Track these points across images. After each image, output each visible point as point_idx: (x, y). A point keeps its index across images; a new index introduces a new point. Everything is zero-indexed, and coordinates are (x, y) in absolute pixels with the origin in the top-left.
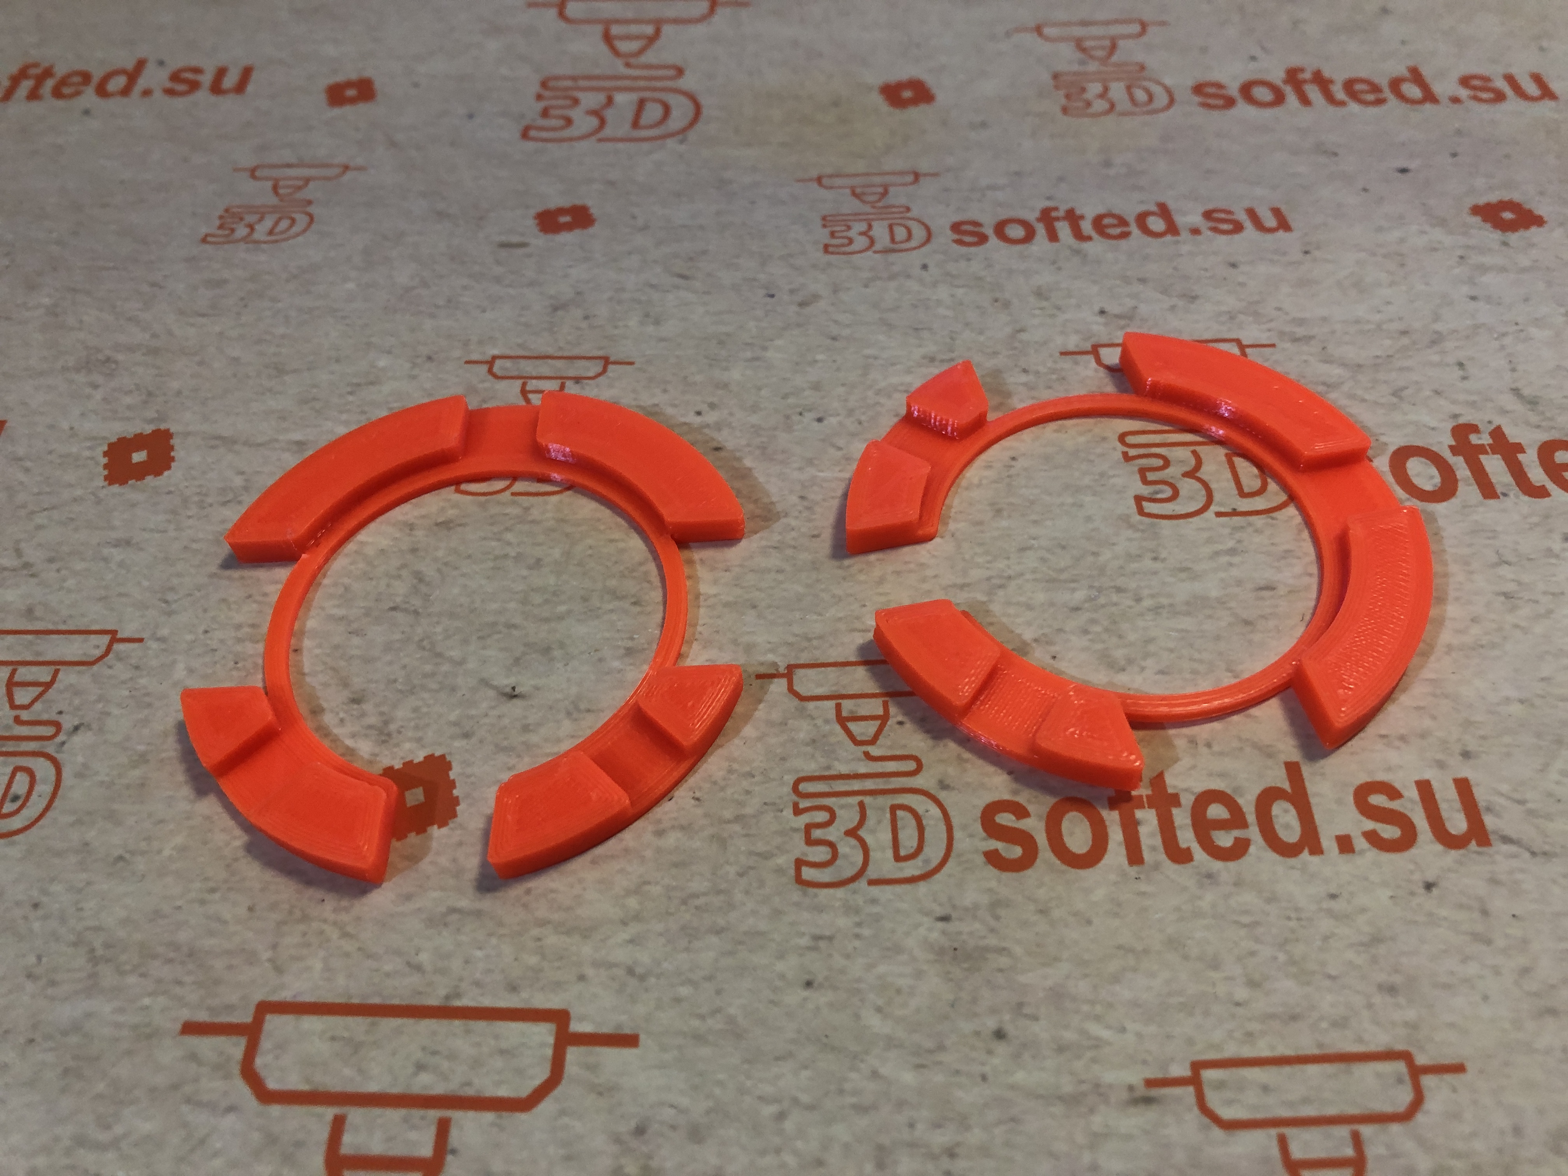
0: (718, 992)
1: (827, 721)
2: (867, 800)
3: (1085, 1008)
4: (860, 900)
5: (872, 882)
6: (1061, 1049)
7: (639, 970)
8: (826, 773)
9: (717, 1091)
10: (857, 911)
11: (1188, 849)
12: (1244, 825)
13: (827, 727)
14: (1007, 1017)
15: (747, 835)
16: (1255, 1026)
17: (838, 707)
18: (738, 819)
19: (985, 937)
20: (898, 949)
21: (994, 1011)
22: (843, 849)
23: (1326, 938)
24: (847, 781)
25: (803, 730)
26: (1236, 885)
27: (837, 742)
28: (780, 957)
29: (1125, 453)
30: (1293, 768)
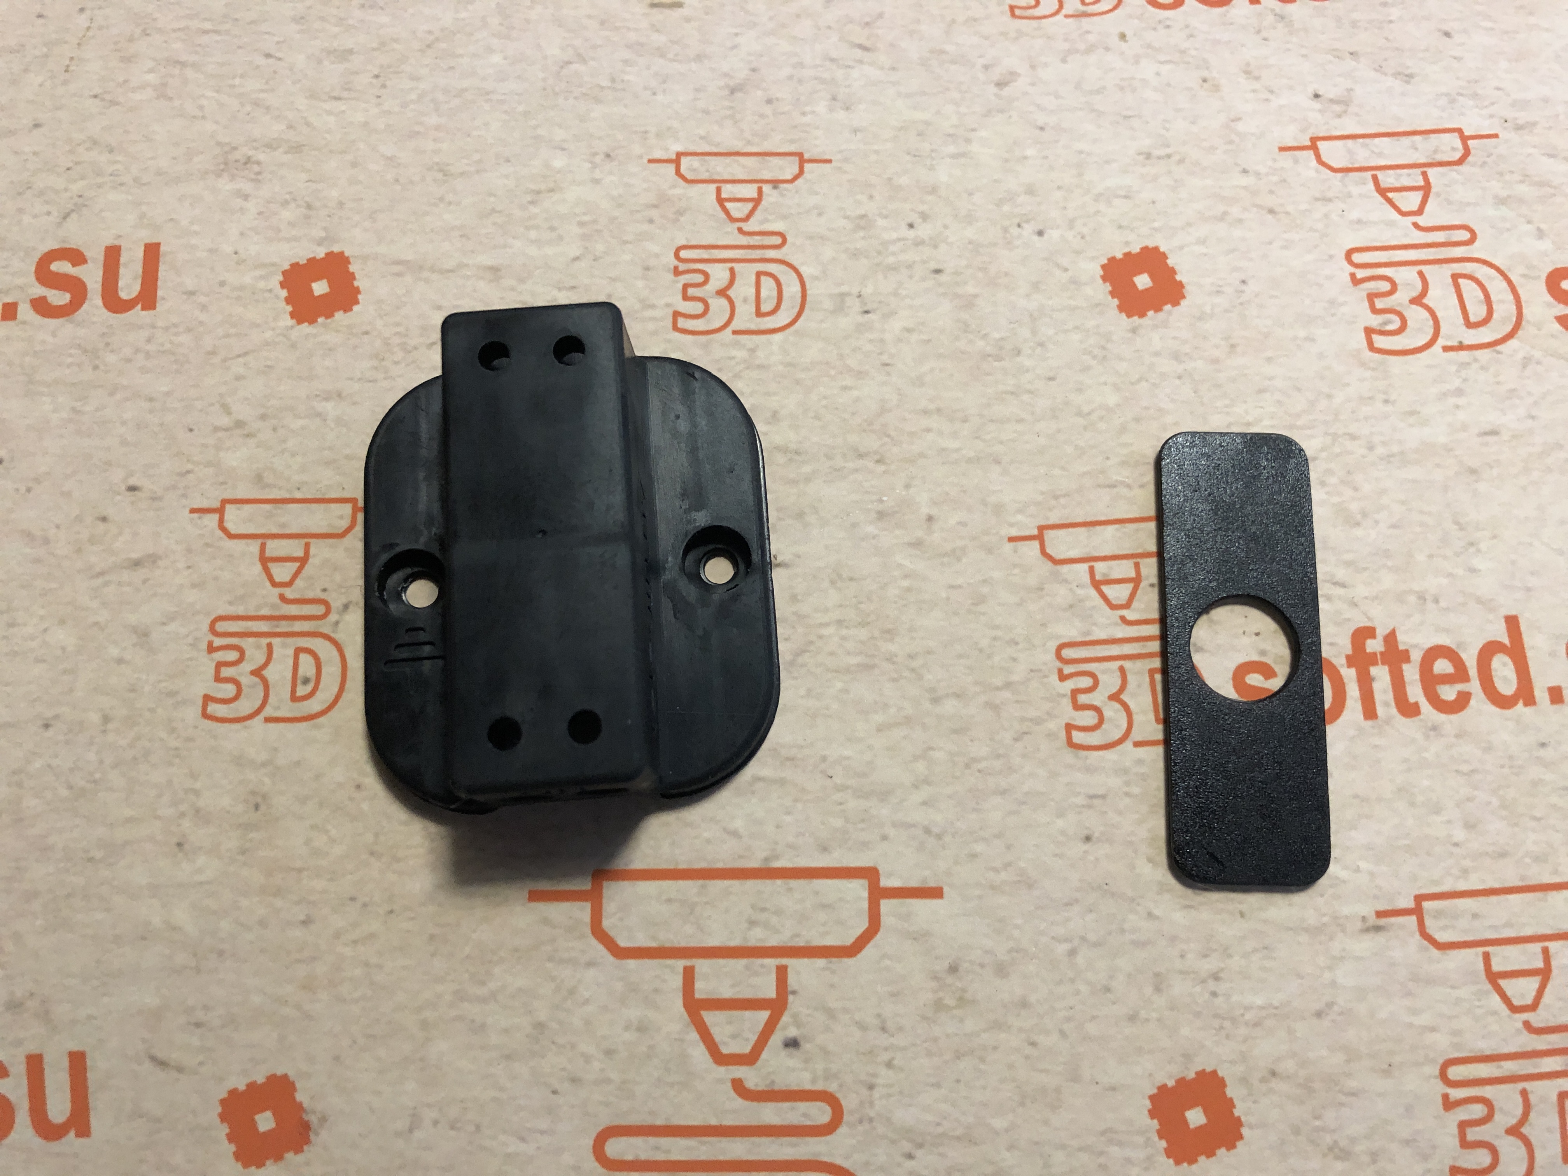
0: (1009, 847)
1: (1082, 586)
2: (1127, 664)
4: (1127, 761)
5: (1137, 744)
7: (935, 830)
8: (1088, 639)
9: (1016, 933)
11: (1416, 704)
12: (1465, 678)
13: (1081, 593)
15: (1017, 702)
16: (1467, 863)
17: (1092, 570)
18: (1008, 685)
22: (1107, 713)
23: (1534, 784)
25: (1061, 594)
26: (1457, 736)
27: (1094, 607)
28: (1061, 814)
29: (1353, 276)
30: (1512, 622)
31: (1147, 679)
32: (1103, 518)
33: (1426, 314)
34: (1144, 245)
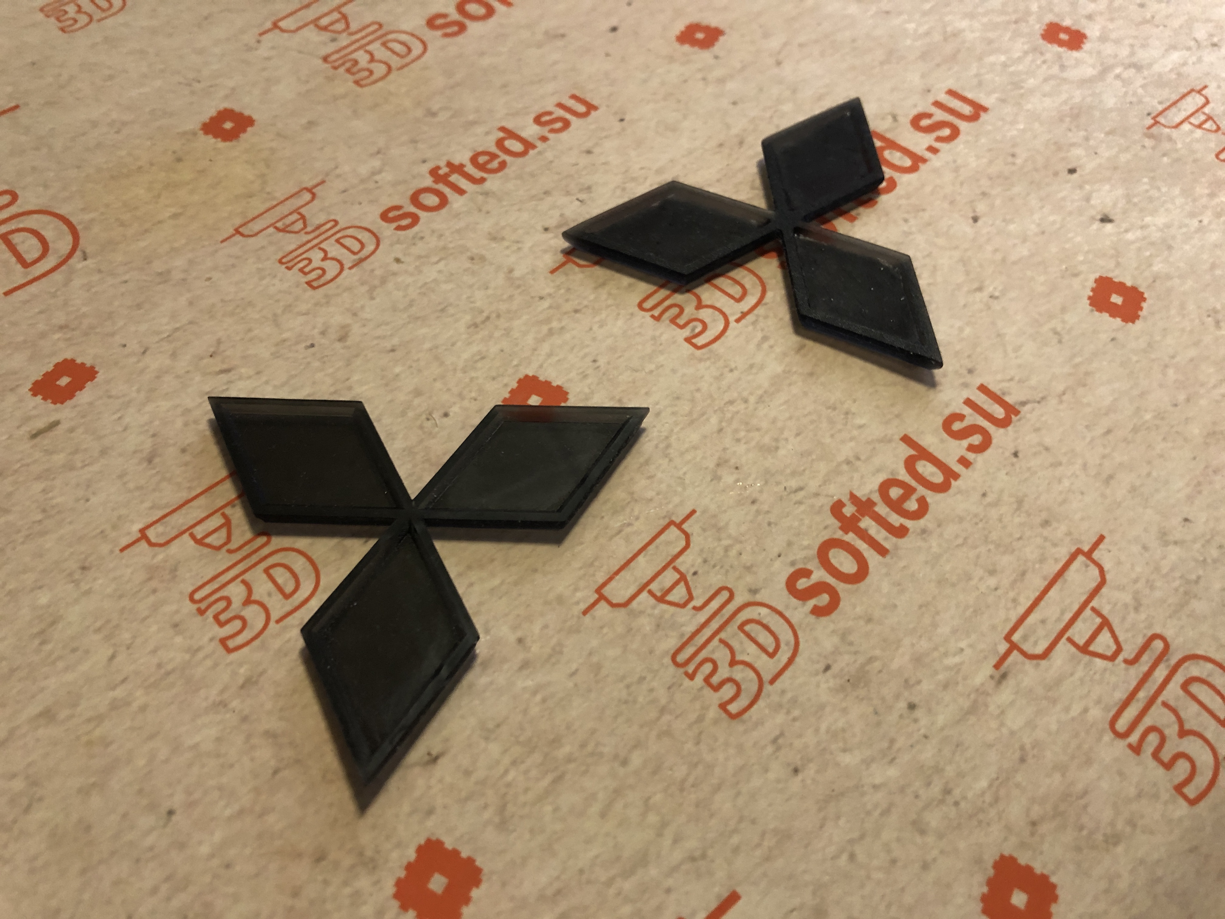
0: (754, 822)
1: (654, 607)
3: (936, 654)
4: (775, 698)
6: (946, 686)
8: (685, 639)
10: (780, 706)
12: (913, 490)
13: (656, 612)
14: (906, 694)
15: (677, 717)
16: (1012, 594)
17: (650, 592)
18: (662, 711)
19: (855, 661)
20: (822, 707)
21: (897, 697)
23: (1000, 520)
24: (700, 634)
25: (645, 624)
26: (939, 526)
27: (672, 615)
28: (766, 771)
29: (653, 316)
30: (906, 440)
31: (742, 635)
32: (630, 556)
33: (710, 311)
34: (517, 380)
